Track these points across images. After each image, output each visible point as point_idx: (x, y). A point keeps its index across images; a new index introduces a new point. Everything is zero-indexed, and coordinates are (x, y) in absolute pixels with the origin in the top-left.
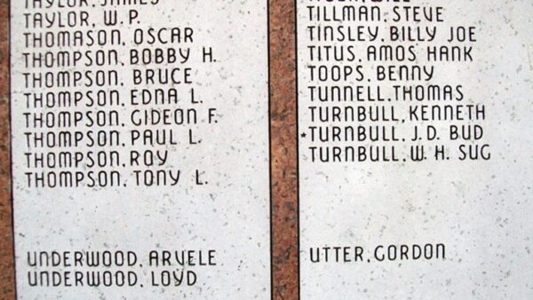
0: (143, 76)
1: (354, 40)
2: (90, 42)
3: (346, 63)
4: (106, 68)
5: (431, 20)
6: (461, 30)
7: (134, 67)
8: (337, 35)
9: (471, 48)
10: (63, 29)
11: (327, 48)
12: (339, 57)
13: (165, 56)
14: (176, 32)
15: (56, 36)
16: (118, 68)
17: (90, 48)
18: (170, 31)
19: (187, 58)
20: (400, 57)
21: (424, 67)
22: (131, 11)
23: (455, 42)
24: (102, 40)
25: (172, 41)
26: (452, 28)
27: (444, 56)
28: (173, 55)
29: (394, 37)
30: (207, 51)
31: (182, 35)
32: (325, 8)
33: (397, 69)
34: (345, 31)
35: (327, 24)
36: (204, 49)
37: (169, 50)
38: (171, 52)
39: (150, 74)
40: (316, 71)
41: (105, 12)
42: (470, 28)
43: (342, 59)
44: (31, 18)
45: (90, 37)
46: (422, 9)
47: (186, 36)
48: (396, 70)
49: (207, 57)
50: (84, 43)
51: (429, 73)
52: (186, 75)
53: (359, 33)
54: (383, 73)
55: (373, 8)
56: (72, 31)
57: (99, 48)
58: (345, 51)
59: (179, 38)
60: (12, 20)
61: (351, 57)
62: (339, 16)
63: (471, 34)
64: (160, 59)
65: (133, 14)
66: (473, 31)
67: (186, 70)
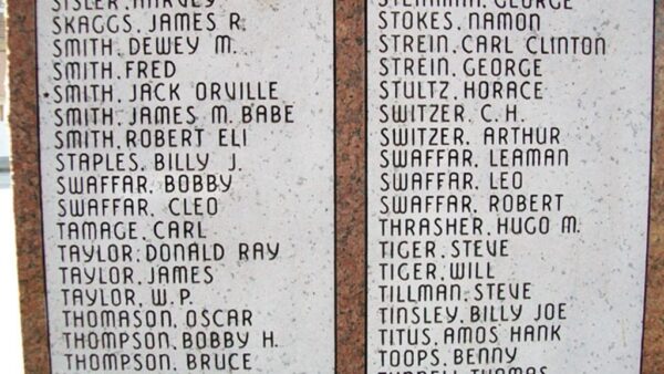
0: (198, 361)
1: (430, 322)
2: (138, 323)
3: (420, 347)
4: (157, 352)
5: (517, 297)
6: (550, 308)
7: (188, 351)
8: (411, 317)
9: (559, 327)
10: (107, 308)
11: (401, 331)
12: (413, 341)
13: (222, 340)
14: (233, 314)
15: (99, 315)
16: (170, 352)
17: (138, 330)
18: (226, 314)
19: (245, 343)
20: (480, 339)
21: (507, 350)
22: (182, 290)
23: (543, 321)
24: (151, 322)
25: (229, 324)
26: (540, 306)
27: (529, 336)
28: (231, 339)
29: (475, 317)
30: (268, 335)
31: (240, 318)
32: (399, 288)
33: (477, 351)
34: (420, 312)
35: (401, 305)
36: (264, 334)
37: (226, 334)
38: (228, 337)
39: (205, 359)
40: (387, 357)
41: (153, 291)
42: (560, 305)
43: (416, 343)
44: (70, 295)
45: (137, 318)
46: (507, 286)
47: (244, 319)
48: (475, 353)
49: (268, 342)
50: (131, 324)
51: (512, 355)
52: (245, 361)
53: (436, 314)
54: (460, 356)
55: (452, 287)
56: (117, 310)
57: (148, 330)
58: (420, 334)
59: (237, 321)
60: (49, 296)
61: (426, 341)
62: (414, 296)
63: (560, 310)
64: (215, 344)
65: (185, 294)
66: (562, 307)
67: (245, 355)
